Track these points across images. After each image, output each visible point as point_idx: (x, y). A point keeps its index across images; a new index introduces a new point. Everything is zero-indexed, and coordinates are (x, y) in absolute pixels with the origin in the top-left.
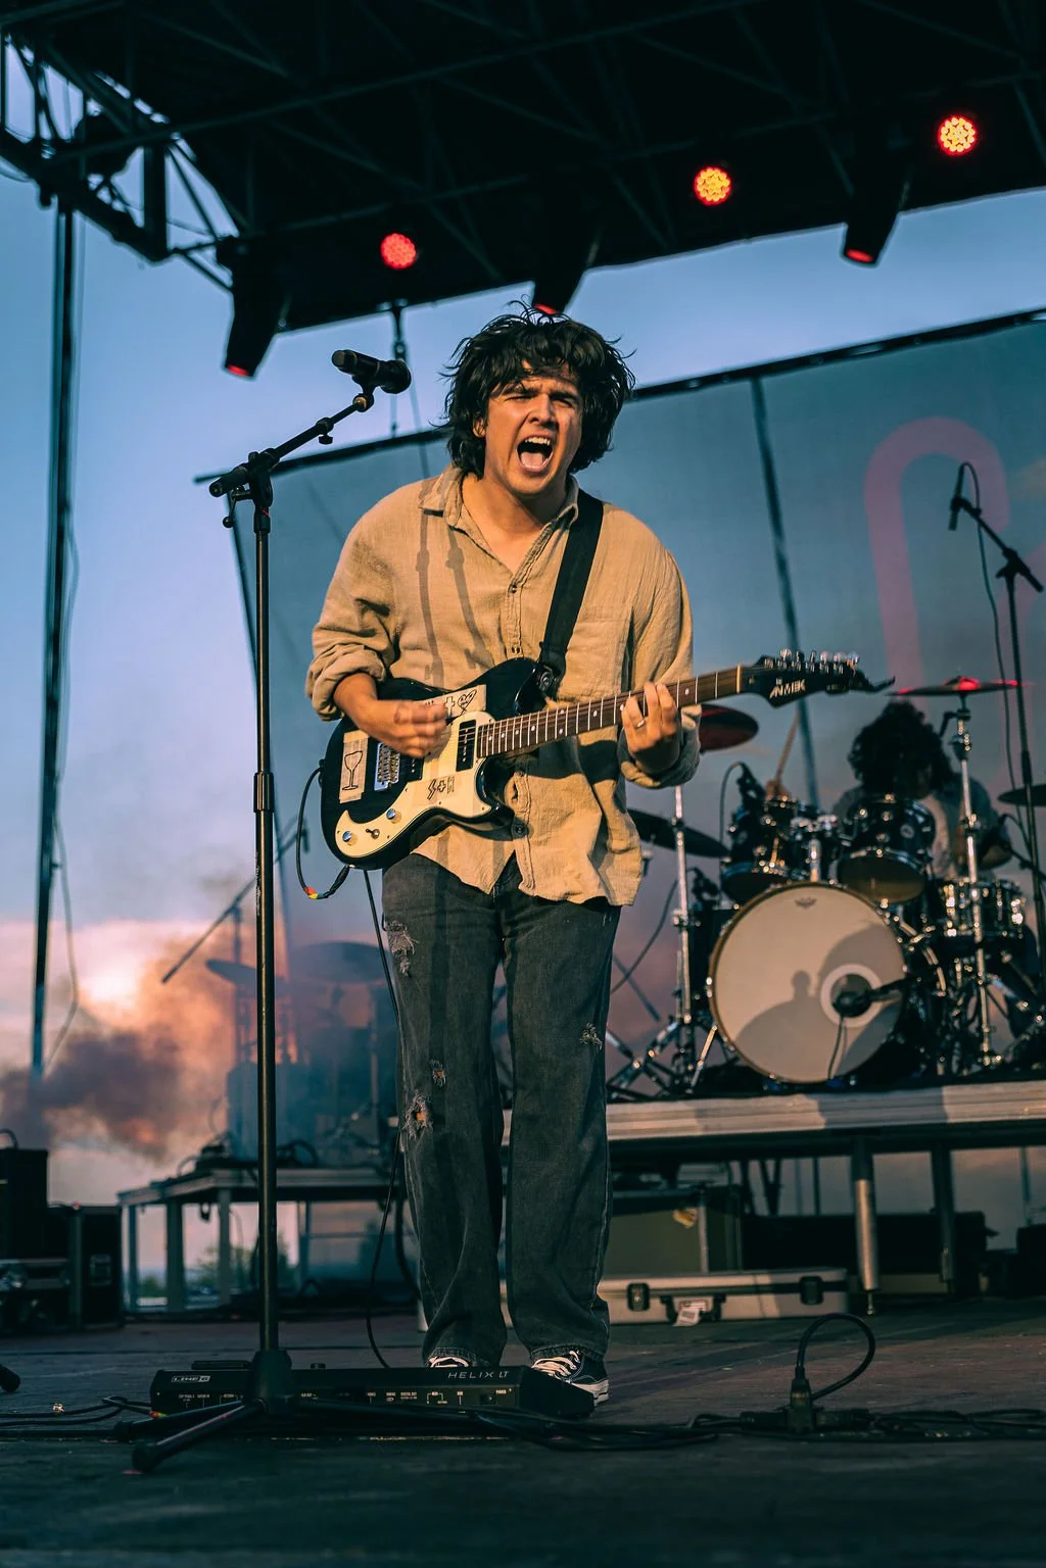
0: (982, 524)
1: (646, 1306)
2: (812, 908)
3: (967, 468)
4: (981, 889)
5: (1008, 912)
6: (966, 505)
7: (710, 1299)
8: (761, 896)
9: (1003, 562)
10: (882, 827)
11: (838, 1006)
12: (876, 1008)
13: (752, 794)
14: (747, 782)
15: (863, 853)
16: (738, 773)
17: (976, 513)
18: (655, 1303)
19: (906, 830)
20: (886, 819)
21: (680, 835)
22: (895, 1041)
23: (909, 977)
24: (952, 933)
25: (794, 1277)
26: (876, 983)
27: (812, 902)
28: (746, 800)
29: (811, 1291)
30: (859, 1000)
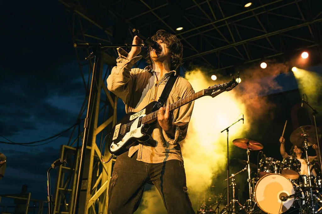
0: (308, 105)
4: (311, 177)
5: (318, 182)
6: (305, 102)
8: (264, 176)
9: (313, 112)
10: (290, 164)
11: (281, 199)
12: (289, 200)
15: (286, 169)
17: (307, 103)
19: (295, 164)
20: (291, 162)
21: (249, 165)
22: (293, 207)
23: (296, 194)
24: (305, 186)
26: (289, 195)
27: (275, 178)
30: (285, 198)
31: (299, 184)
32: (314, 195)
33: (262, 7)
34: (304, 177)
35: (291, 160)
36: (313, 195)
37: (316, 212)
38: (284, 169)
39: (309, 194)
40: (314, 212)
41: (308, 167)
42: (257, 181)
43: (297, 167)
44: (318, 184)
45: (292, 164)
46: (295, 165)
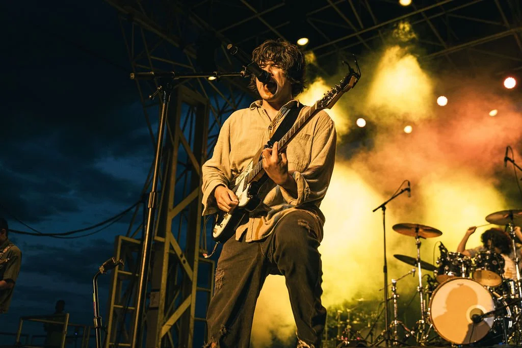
0: (515, 164)
3: (509, 148)
6: (510, 159)
8: (445, 282)
10: (486, 261)
11: (472, 319)
13: (444, 251)
14: (442, 247)
16: (439, 244)
17: (513, 161)
20: (487, 258)
21: (419, 264)
22: (493, 332)
23: (497, 310)
24: (513, 297)
26: (485, 312)
27: (462, 285)
28: (442, 253)
30: (479, 317)
31: (501, 295)
33: (438, 6)
34: (510, 282)
35: (488, 255)
38: (477, 270)
39: (518, 310)
41: (517, 265)
42: (434, 290)
43: (498, 266)
45: (490, 261)
46: (494, 263)
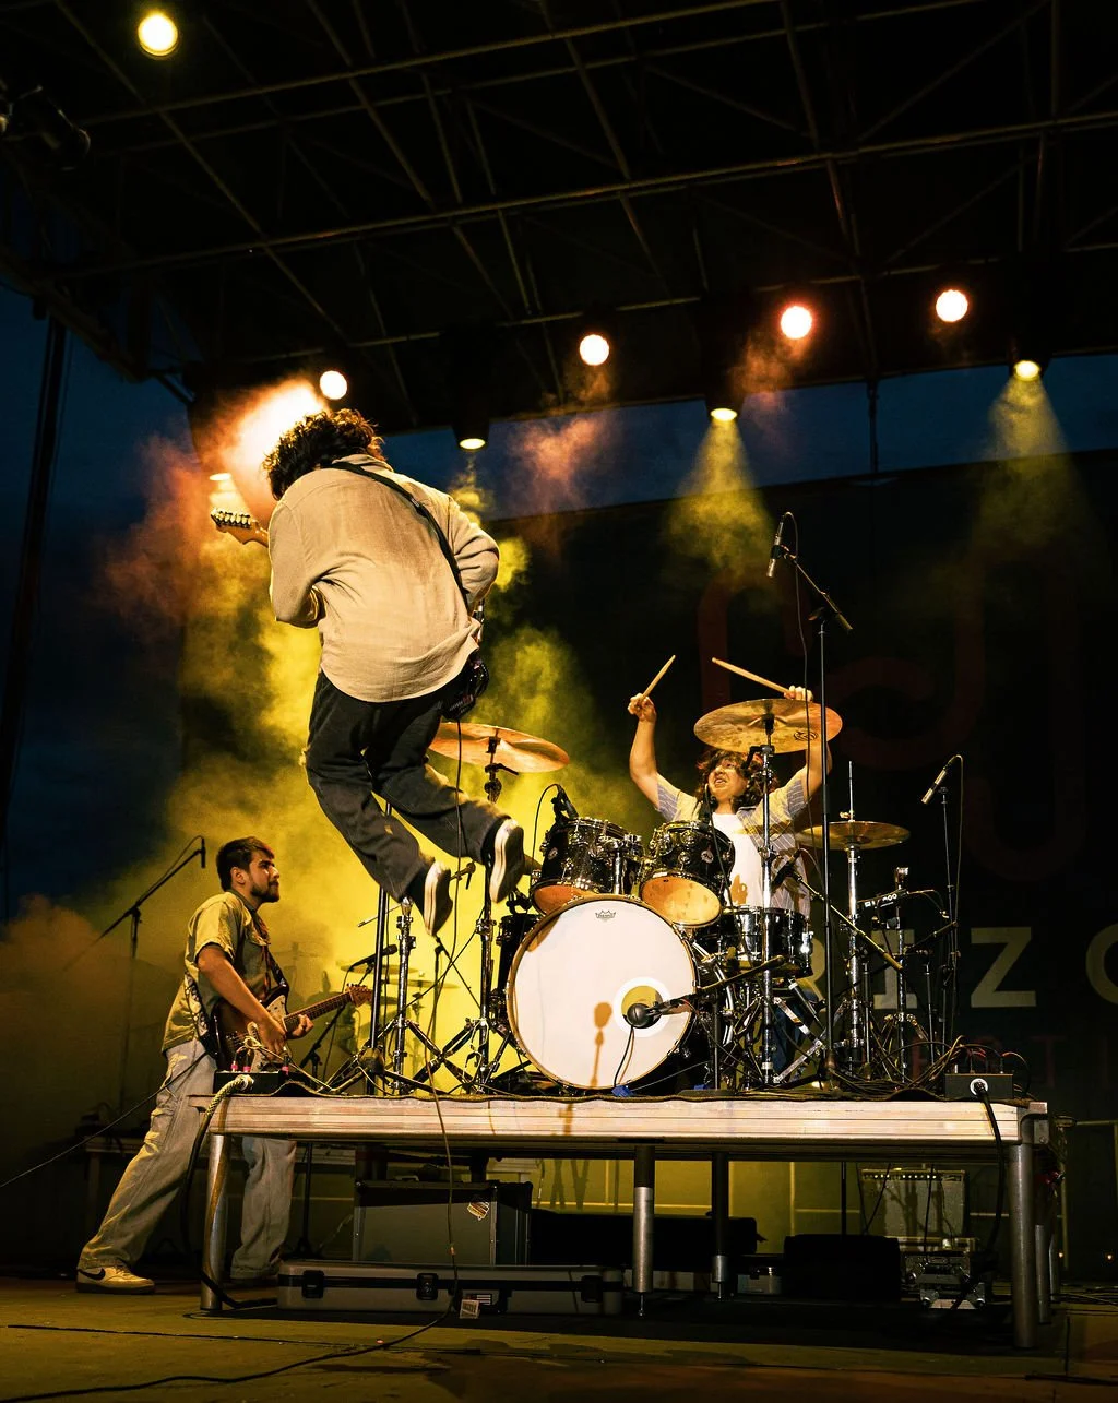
1: (434, 1296)
2: (610, 921)
4: (772, 917)
7: (496, 1293)
10: (683, 850)
11: (629, 1017)
12: (664, 1019)
13: (565, 813)
14: (560, 802)
15: (663, 873)
18: (443, 1294)
20: (687, 844)
22: (681, 1055)
23: (699, 993)
25: (577, 1277)
26: (666, 998)
27: (612, 915)
28: (559, 819)
29: (592, 1289)
30: (648, 1011)
32: (777, 1000)
36: (771, 1002)
37: (777, 1079)
38: (654, 875)
39: (752, 996)
40: (771, 1079)
42: (528, 930)
43: (715, 867)
44: (797, 951)
45: (694, 852)
46: (706, 856)
